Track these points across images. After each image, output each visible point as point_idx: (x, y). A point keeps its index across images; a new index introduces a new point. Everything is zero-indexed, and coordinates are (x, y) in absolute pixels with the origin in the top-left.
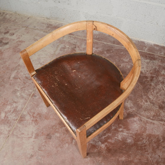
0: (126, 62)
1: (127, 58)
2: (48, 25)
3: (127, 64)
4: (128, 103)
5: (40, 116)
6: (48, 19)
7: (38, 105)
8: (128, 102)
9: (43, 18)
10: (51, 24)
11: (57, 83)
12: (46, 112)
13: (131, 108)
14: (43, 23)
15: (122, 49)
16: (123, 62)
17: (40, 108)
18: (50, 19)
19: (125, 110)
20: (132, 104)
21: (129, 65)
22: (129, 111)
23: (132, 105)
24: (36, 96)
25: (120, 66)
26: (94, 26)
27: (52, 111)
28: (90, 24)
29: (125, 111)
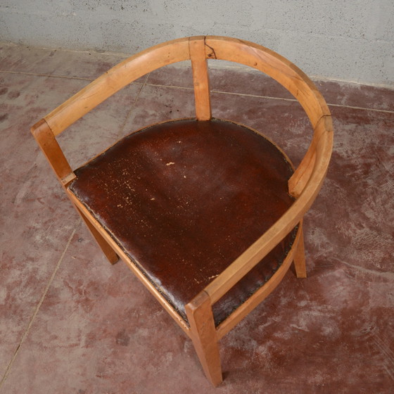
0: (299, 136)
1: (299, 126)
2: (99, 64)
3: (302, 139)
4: (315, 235)
5: (96, 289)
6: (99, 51)
7: (89, 262)
8: (313, 233)
9: (88, 50)
10: (108, 61)
11: (129, 196)
12: (109, 276)
13: (323, 246)
14: (88, 63)
15: (285, 104)
16: (292, 136)
17: (94, 270)
18: (104, 51)
19: (309, 252)
20: (323, 236)
21: (306, 142)
22: (319, 254)
23: (325, 239)
24: (82, 240)
25: (285, 145)
26: (207, 48)
27: (125, 274)
28: (197, 46)
29: (309, 255)
